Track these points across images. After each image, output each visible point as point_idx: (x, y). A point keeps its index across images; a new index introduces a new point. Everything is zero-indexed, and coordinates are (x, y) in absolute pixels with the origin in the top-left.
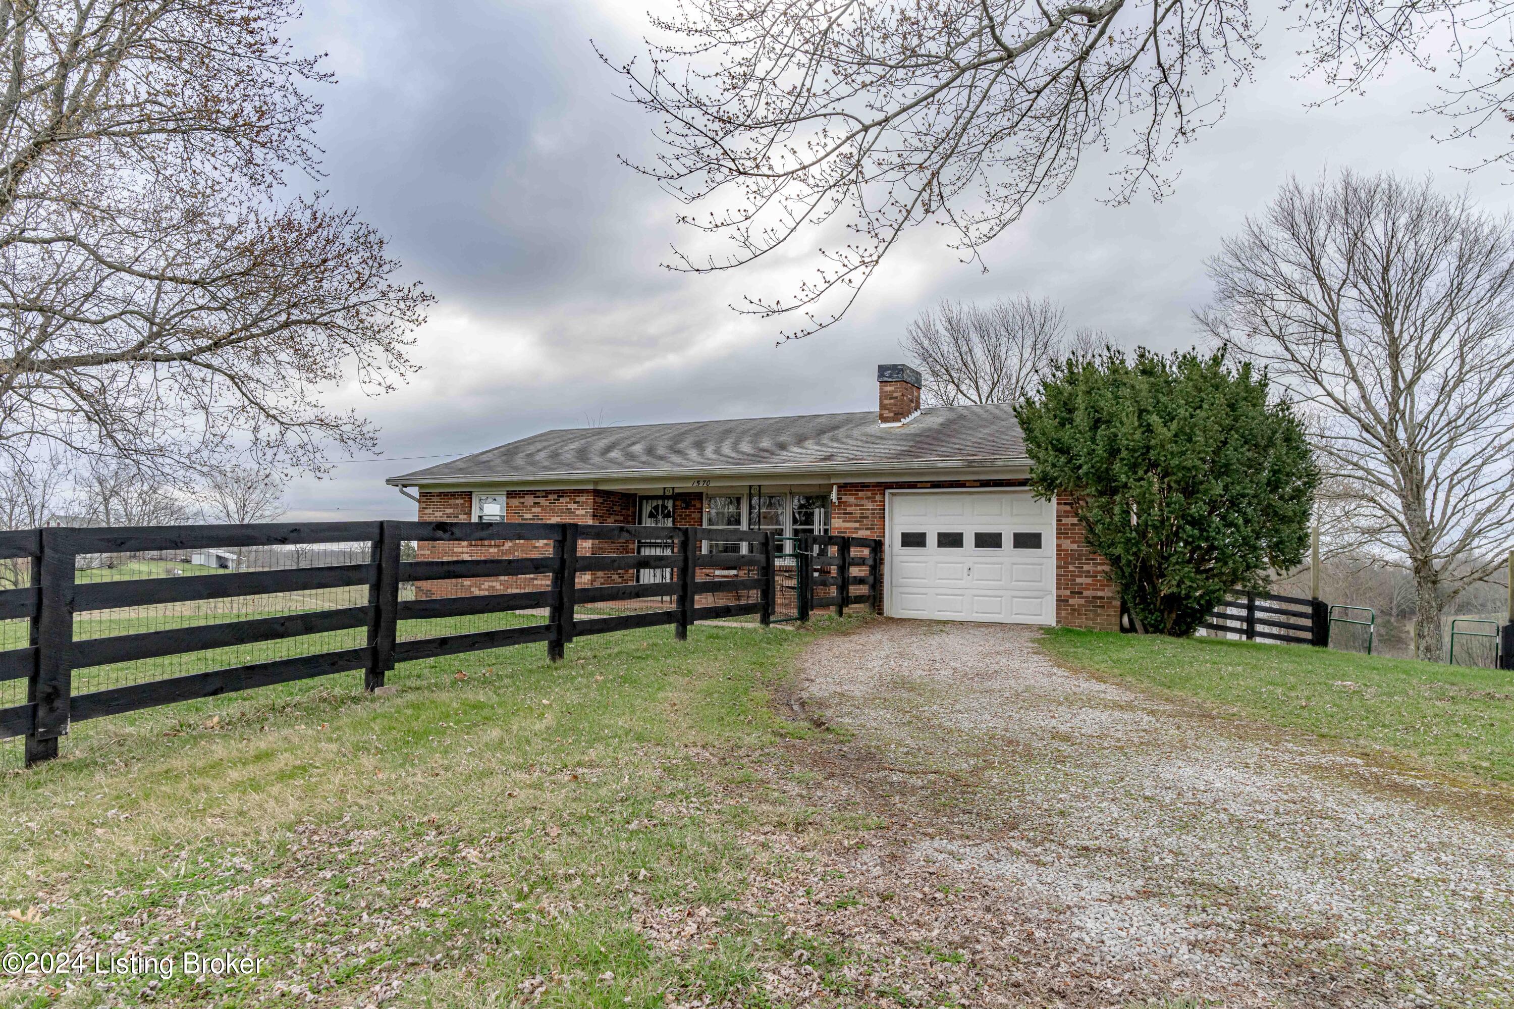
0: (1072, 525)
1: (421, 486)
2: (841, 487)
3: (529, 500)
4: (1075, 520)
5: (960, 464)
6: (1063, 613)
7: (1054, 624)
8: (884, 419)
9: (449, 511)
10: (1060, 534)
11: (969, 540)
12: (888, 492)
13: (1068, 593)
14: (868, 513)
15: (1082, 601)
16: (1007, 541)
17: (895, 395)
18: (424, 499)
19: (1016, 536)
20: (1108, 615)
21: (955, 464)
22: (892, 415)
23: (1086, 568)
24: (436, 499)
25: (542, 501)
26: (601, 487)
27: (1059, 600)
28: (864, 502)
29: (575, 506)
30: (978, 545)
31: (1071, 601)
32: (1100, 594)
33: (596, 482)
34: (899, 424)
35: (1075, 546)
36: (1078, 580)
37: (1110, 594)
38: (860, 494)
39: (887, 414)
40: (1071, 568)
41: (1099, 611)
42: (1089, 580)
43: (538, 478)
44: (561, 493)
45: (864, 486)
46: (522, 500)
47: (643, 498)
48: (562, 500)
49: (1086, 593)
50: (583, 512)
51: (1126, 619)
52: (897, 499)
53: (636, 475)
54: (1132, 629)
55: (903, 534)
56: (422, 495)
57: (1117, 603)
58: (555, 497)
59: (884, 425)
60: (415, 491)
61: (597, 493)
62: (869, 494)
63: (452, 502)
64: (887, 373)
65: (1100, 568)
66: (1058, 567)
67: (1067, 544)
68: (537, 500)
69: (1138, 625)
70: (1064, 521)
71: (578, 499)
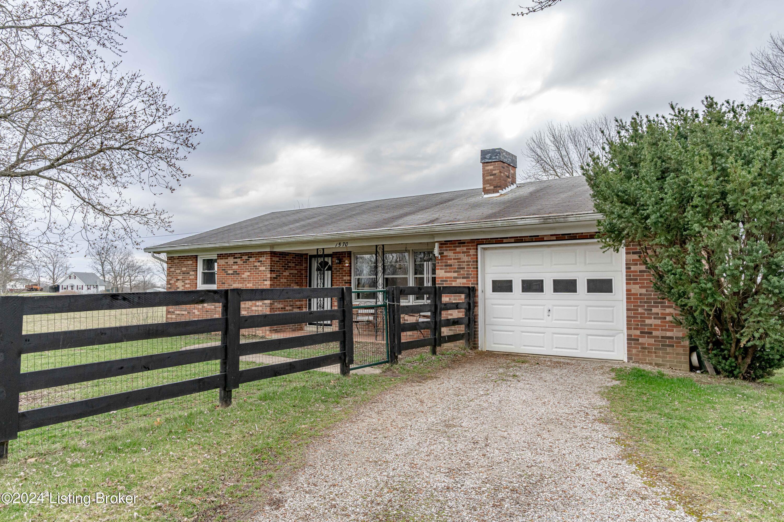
0: (641, 271)
1: (168, 252)
2: (442, 244)
3: (231, 260)
4: (643, 268)
5: (537, 221)
6: (634, 351)
7: (626, 360)
8: (486, 191)
9: (184, 269)
10: (630, 280)
11: (548, 286)
12: (480, 247)
13: (638, 332)
14: (464, 265)
15: (652, 341)
16: (582, 286)
17: (494, 172)
18: (170, 261)
19: (589, 281)
20: (677, 354)
21: (533, 221)
22: (492, 187)
23: (654, 310)
24: (176, 261)
25: (238, 261)
26: (277, 250)
27: (630, 338)
28: (461, 256)
29: (259, 264)
30: (555, 290)
31: (641, 340)
32: (669, 334)
33: (272, 245)
34: (497, 194)
35: (644, 291)
36: (648, 321)
37: (680, 335)
38: (458, 250)
39: (488, 187)
40: (640, 310)
41: (669, 349)
42: (658, 322)
43: (232, 244)
44: (250, 255)
45: (461, 243)
46: (226, 261)
48: (251, 260)
49: (655, 333)
50: (263, 268)
51: (694, 358)
52: (488, 253)
54: (702, 367)
55: (494, 282)
56: (169, 258)
57: (687, 343)
58: (246, 257)
59: (486, 196)
60: (164, 256)
61: (273, 254)
62: (465, 249)
63: (186, 263)
64: (488, 156)
65: (668, 311)
66: (628, 310)
67: (636, 289)
68: (236, 260)
69: (707, 365)
70: (633, 268)
71: (261, 259)
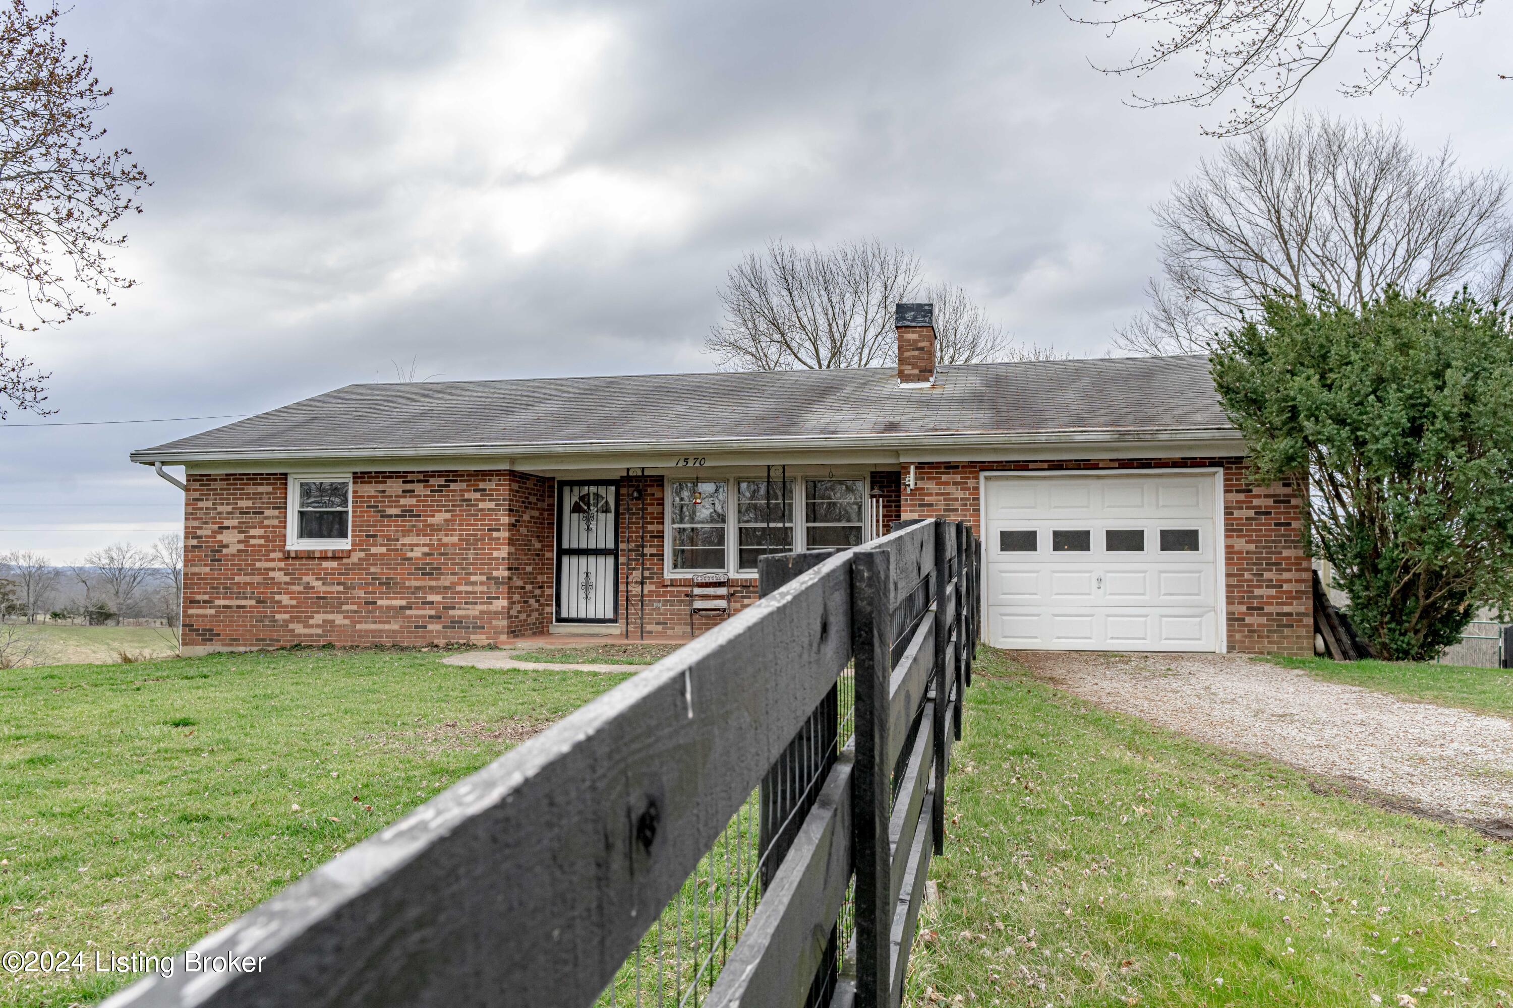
0: (1247, 519)
1: (189, 464)
2: (920, 466)
3: (395, 487)
4: (1251, 513)
5: (1107, 437)
6: (1238, 636)
7: (1224, 651)
8: (905, 378)
9: (244, 504)
10: (1231, 530)
11: (1098, 541)
12: (983, 474)
13: (1243, 608)
14: (957, 505)
15: (1264, 620)
16: (1152, 541)
17: (920, 345)
18: (197, 485)
19: (1164, 534)
20: (1298, 637)
21: (1101, 437)
22: (916, 372)
23: (1267, 575)
24: (218, 485)
25: (419, 488)
26: (519, 468)
27: (1231, 618)
28: (951, 489)
29: (478, 495)
30: (1110, 547)
31: (1248, 620)
32: (1286, 609)
33: (513, 459)
34: (927, 385)
35: (1252, 547)
36: (1257, 592)
37: (1302, 609)
38: (944, 478)
39: (908, 370)
40: (1247, 576)
41: (1286, 631)
42: (1273, 592)
43: (422, 452)
44: (452, 477)
45: (950, 467)
46: (381, 487)
47: (563, 484)
48: (453, 486)
49: (1267, 609)
50: (492, 505)
51: (1320, 642)
52: (993, 484)
53: (597, 449)
54: (1328, 653)
55: (1003, 534)
56: (189, 478)
57: (1310, 621)
58: (442, 481)
59: (904, 386)
60: (180, 473)
61: (514, 476)
62: (958, 478)
63: (251, 489)
64: (910, 315)
65: (1286, 575)
66: (1228, 575)
67: (1241, 544)
68: (409, 487)
69: (1334, 649)
70: (1236, 514)
71: (481, 485)
